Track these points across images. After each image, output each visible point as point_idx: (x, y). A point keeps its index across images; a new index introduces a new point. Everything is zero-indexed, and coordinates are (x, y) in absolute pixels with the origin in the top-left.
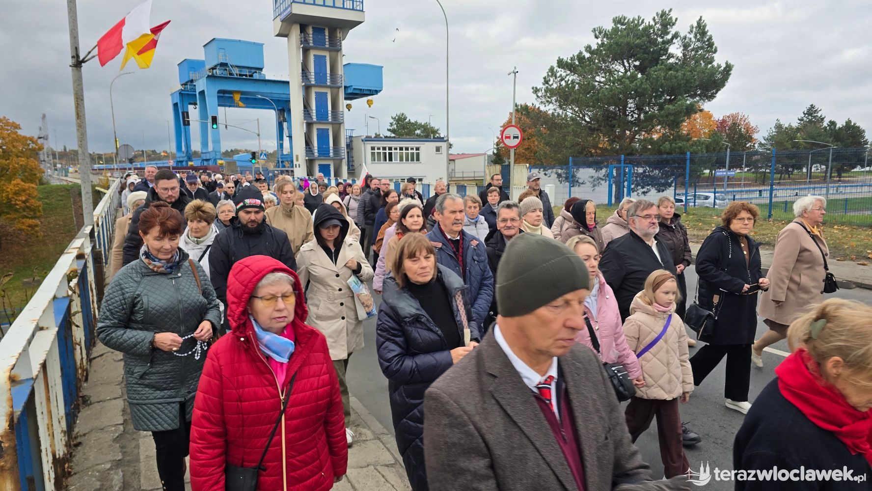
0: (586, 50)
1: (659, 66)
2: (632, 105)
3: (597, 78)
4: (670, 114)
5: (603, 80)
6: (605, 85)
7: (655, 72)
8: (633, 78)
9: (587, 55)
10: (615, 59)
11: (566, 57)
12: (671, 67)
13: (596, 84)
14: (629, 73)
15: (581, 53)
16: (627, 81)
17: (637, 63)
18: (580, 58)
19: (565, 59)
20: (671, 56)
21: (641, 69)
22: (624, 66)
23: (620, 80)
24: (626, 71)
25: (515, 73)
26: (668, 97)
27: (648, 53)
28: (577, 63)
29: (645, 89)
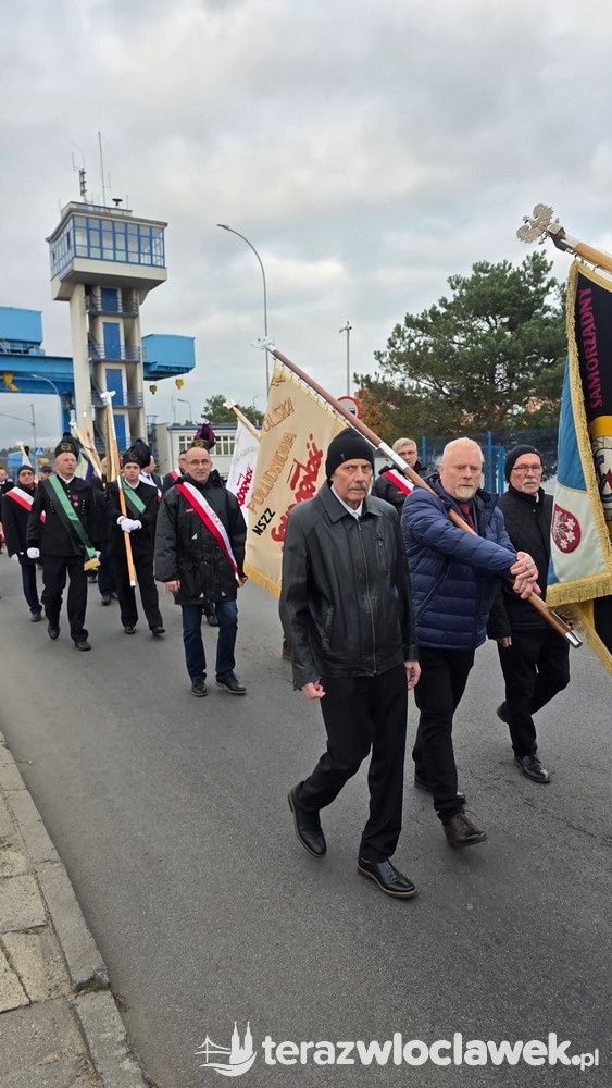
0: (441, 305)
1: (532, 321)
2: (502, 371)
3: (456, 339)
4: (549, 380)
5: (462, 340)
6: (467, 346)
7: (527, 328)
8: (501, 335)
9: (443, 310)
10: (477, 315)
11: (416, 313)
12: (547, 322)
13: (455, 346)
14: (495, 332)
15: (434, 308)
16: (493, 341)
17: (506, 320)
18: (434, 313)
19: (415, 316)
20: (547, 309)
21: (511, 326)
22: (490, 323)
23: (484, 340)
24: (492, 329)
25: (348, 329)
26: (546, 361)
27: (519, 305)
28: (430, 320)
29: (516, 349)
